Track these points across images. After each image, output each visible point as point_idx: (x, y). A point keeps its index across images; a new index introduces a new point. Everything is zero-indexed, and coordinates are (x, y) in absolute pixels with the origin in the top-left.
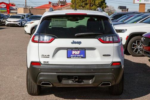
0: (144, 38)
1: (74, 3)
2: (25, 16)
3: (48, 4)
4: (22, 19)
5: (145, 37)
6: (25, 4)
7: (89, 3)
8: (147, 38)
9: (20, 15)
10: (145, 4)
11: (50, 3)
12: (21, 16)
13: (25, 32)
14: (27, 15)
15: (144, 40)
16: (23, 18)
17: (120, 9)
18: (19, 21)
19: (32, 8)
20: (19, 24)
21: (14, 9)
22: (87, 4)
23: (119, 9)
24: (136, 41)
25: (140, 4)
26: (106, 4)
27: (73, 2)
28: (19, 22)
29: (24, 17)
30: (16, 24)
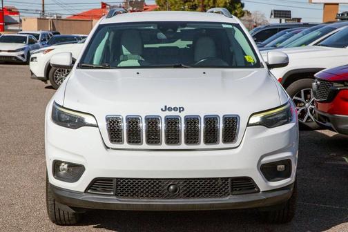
0: (318, 83)
1: (163, 6)
2: (37, 36)
3: (100, 7)
4: (29, 44)
5: (319, 80)
6: (41, 9)
7: (201, 4)
8: (324, 80)
9: (25, 35)
10: (338, 4)
11: (104, 5)
12: (28, 36)
13: (32, 74)
14: (43, 35)
15: (318, 86)
16: (31, 42)
17: (275, 17)
18: (23, 49)
19: (59, 19)
20: (23, 56)
21: (15, 23)
22: (197, 7)
23: (273, 16)
24: (302, 91)
25: (326, 4)
26: (242, 6)
27: (162, 2)
28: (22, 53)
29: (34, 38)
30: (16, 57)
